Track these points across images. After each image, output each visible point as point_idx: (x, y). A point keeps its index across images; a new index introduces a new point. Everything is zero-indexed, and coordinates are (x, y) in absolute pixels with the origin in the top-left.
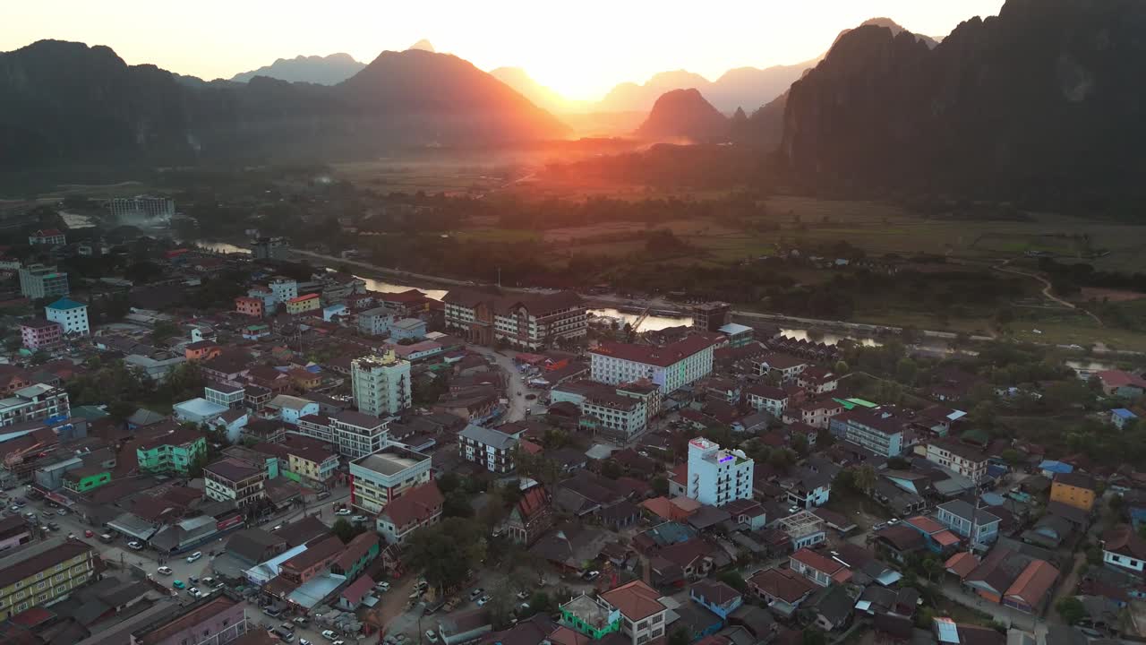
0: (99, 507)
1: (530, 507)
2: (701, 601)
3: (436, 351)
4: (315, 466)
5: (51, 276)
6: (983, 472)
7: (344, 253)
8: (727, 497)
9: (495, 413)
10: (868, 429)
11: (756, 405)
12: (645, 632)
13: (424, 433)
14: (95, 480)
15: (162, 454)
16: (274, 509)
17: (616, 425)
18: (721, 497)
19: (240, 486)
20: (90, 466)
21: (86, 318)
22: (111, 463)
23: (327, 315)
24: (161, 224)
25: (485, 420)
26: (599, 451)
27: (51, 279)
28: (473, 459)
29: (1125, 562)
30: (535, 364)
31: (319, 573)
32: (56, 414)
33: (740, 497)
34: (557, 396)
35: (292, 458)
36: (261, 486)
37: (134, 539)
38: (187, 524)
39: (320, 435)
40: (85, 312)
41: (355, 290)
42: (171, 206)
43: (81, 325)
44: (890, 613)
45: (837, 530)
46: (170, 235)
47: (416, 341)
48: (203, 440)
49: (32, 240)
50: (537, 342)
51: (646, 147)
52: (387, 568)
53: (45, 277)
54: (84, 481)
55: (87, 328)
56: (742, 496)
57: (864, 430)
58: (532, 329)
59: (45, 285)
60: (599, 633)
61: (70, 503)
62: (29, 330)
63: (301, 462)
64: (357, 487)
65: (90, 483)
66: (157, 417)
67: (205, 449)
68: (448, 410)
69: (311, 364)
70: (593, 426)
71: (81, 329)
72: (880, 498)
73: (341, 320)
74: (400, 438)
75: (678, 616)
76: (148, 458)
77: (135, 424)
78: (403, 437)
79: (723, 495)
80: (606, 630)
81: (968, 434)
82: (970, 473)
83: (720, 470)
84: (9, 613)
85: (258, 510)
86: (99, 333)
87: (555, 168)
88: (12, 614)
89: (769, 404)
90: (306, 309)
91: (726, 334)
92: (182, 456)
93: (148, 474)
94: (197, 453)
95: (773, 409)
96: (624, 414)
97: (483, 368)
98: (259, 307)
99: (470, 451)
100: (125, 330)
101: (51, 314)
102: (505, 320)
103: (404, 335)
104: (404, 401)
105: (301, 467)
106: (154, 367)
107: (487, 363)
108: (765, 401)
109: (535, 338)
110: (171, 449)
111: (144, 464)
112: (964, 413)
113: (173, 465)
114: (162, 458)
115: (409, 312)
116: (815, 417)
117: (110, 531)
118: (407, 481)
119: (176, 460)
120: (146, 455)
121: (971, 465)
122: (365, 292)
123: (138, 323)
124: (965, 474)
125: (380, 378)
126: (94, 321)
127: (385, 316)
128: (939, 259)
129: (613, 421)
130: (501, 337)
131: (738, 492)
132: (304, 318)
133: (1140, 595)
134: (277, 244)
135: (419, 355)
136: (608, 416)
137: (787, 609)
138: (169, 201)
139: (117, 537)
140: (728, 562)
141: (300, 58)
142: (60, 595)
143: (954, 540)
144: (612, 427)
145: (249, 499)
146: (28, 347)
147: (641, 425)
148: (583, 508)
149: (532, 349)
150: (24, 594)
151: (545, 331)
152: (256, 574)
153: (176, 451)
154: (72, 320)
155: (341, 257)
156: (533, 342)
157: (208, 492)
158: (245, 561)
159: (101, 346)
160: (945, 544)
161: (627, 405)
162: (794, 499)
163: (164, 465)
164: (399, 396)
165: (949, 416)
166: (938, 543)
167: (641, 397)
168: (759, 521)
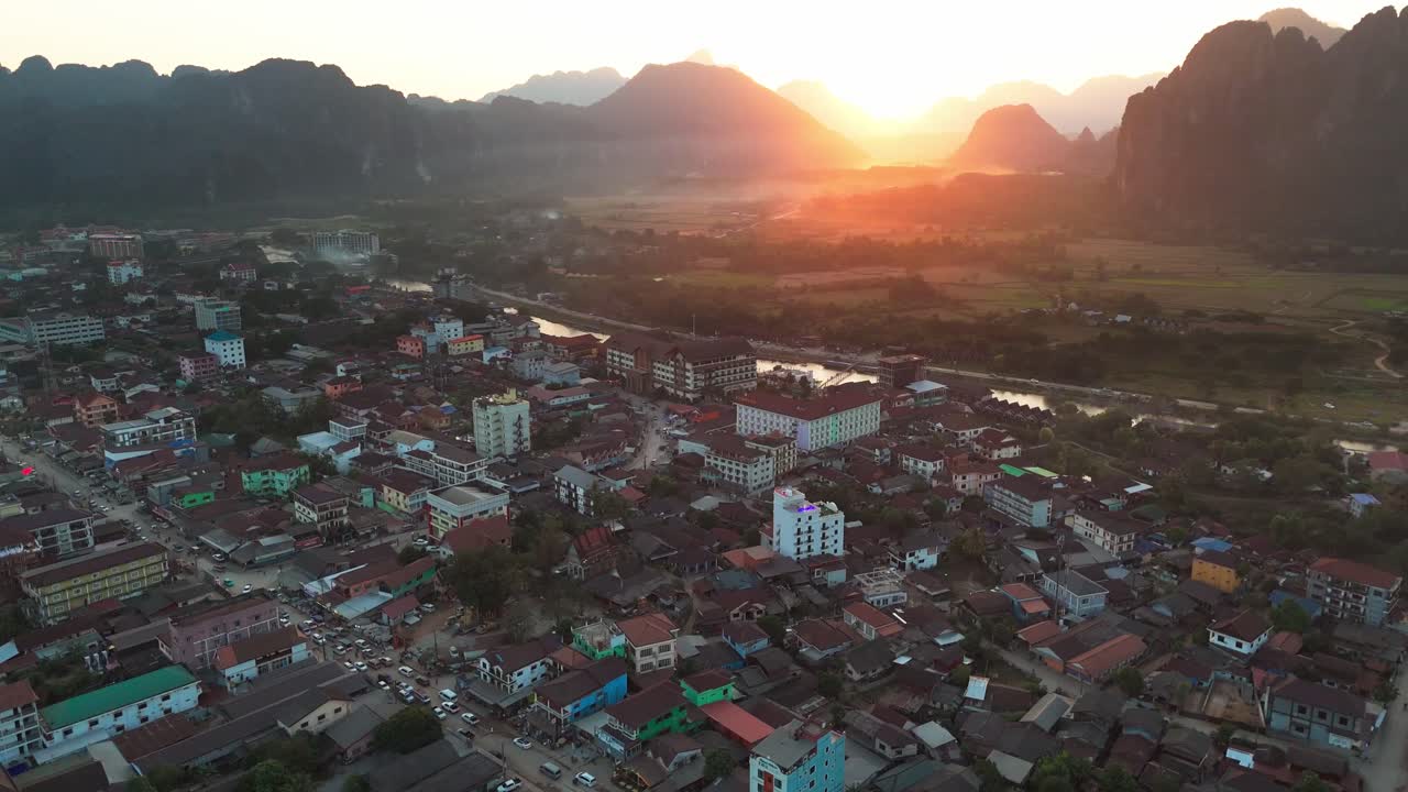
0: (197, 520)
1: (590, 544)
2: (729, 641)
3: (583, 397)
4: (405, 498)
5: (225, 309)
6: (1129, 546)
7: (539, 296)
8: (809, 549)
9: (614, 461)
10: (1013, 495)
11: (907, 467)
12: (648, 659)
13: (530, 475)
14: (199, 498)
15: (265, 478)
16: (355, 535)
17: (738, 479)
18: (801, 550)
19: (321, 509)
20: (197, 485)
21: (242, 350)
22: (220, 485)
23: (487, 357)
24: (362, 261)
25: (601, 467)
26: (706, 503)
27: (224, 313)
28: (566, 501)
29: (1230, 643)
30: (684, 416)
31: (370, 590)
32: (183, 438)
33: (826, 551)
34: (685, 447)
35: (386, 489)
36: (345, 511)
37: (218, 551)
38: (266, 541)
39: (423, 470)
40: (242, 345)
41: (527, 332)
42: (376, 241)
43: (237, 358)
44: (928, 670)
45: (926, 593)
46: (366, 272)
47: (566, 385)
48: (306, 468)
49: (223, 274)
50: (693, 392)
51: (951, 176)
52: (438, 592)
53: (217, 310)
54: (187, 498)
55: (244, 361)
56: (830, 551)
57: (1010, 496)
58: (688, 378)
59: (218, 318)
60: (599, 655)
61: (171, 518)
62: (186, 361)
63: (394, 493)
64: (435, 518)
65: (194, 501)
66: (278, 446)
67: (308, 477)
68: (564, 455)
69: (446, 404)
70: (713, 478)
71: (237, 363)
72: (998, 567)
73: (498, 363)
74: (504, 478)
75: (697, 652)
76: (252, 481)
77: (255, 452)
78: (507, 477)
79: (804, 548)
80: (605, 652)
81: (1143, 509)
82: (1111, 548)
83: (799, 520)
84: (86, 601)
85: (337, 535)
86: (256, 367)
87: (824, 204)
88: (89, 603)
89: (920, 466)
90: (469, 350)
91: (912, 391)
92: (283, 481)
93: (251, 498)
94: (298, 480)
95: (924, 472)
96: (745, 467)
97: (621, 416)
98: (420, 347)
99: (563, 493)
100: (282, 366)
101: (210, 345)
102: (663, 367)
103: (556, 380)
104: (521, 443)
105: (393, 498)
106: (287, 400)
107: (628, 411)
108: (916, 463)
109: (691, 388)
110: (273, 474)
111: (247, 487)
112: (1149, 487)
113: (275, 490)
114: (265, 482)
115: (572, 358)
116: (969, 482)
117: (202, 544)
118: (481, 513)
119: (278, 486)
120: (249, 477)
121: (1112, 538)
122: (539, 336)
123: (296, 359)
124: (1107, 548)
125: (496, 418)
126: (252, 354)
127: (542, 359)
128: (1256, 319)
129: (734, 474)
130: (659, 386)
131: (823, 547)
132: (464, 360)
133: (1233, 677)
134: (460, 283)
135: (563, 401)
136: (729, 468)
137: (814, 655)
138: (373, 237)
139: (206, 550)
140: (782, 610)
141: (558, 74)
142: (135, 591)
143: (1043, 607)
144: (734, 480)
145: (332, 523)
146: (185, 379)
147: (766, 480)
148: (655, 553)
149: (688, 399)
150: (100, 586)
151: (705, 380)
152: (313, 587)
153: (279, 476)
154: (229, 353)
155: (536, 300)
156: (689, 391)
157: (298, 515)
158: (307, 576)
159: (252, 380)
160: (1030, 612)
161: (750, 456)
162: (895, 561)
163: (266, 490)
164: (515, 437)
165: (1127, 490)
166: (1024, 611)
167: (769, 451)
168: (837, 577)
